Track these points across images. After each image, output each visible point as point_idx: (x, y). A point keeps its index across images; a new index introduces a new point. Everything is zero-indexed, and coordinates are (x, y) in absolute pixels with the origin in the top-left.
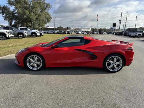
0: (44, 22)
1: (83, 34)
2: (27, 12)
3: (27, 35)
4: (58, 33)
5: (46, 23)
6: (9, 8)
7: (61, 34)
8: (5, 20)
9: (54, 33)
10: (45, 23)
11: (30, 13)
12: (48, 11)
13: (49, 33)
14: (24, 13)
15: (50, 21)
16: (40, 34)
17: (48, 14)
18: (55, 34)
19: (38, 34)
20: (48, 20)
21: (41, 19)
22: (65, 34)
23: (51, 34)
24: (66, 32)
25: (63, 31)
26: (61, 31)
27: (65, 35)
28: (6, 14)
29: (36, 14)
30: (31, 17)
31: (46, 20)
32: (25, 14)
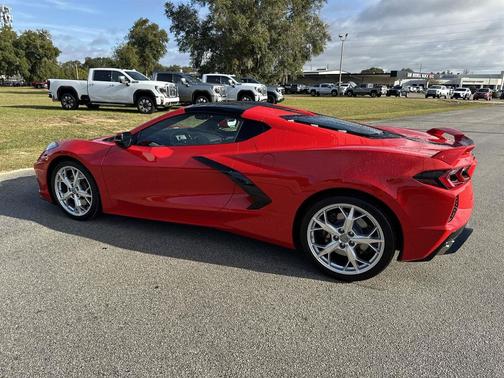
0: (299, 55)
1: (457, 96)
2: (242, 20)
3: (220, 99)
4: (351, 93)
5: (306, 57)
6: (196, 12)
7: (362, 94)
8: (180, 50)
9: (335, 93)
10: (303, 56)
11: (251, 25)
12: (317, 13)
13: (318, 94)
14: (234, 25)
15: (322, 50)
16: (266, 97)
17: (318, 25)
18: (341, 95)
19: (261, 97)
20: (315, 46)
21: (287, 43)
22: (379, 95)
23: (325, 95)
24: (384, 89)
25: (370, 86)
26: (365, 86)
27: (376, 99)
28: (187, 33)
29: (271, 28)
30: (253, 38)
31: (309, 45)
32: (236, 30)
